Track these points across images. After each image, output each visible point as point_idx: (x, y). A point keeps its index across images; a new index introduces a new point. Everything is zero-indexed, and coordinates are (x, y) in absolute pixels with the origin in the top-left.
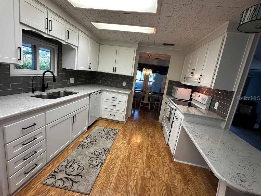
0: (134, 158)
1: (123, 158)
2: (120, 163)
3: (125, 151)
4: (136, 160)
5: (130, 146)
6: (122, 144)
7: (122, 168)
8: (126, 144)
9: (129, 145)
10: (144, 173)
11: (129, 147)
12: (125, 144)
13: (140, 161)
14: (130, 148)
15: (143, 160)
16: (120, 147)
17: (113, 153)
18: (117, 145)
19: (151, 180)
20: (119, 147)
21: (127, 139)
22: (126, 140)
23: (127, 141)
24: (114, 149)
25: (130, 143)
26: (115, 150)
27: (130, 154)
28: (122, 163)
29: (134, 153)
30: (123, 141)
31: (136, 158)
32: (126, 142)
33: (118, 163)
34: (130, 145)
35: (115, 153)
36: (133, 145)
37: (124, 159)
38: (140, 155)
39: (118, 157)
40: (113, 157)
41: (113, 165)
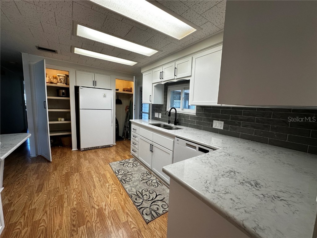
0: (82, 196)
1: (96, 188)
2: (96, 183)
3: (98, 197)
4: (79, 195)
5: (95, 208)
6: (109, 202)
7: (91, 182)
8: (104, 207)
9: (97, 208)
10: (67, 189)
11: (97, 205)
12: (105, 205)
13: (73, 196)
14: (94, 205)
15: (70, 199)
16: (108, 198)
17: (110, 187)
18: (115, 197)
19: (59, 188)
20: (110, 196)
21: (109, 218)
22: (109, 213)
23: (106, 213)
24: (114, 191)
25: (98, 212)
26: (112, 191)
27: (90, 196)
28: (94, 185)
29: (84, 201)
30: (112, 209)
31: (79, 197)
32: (105, 209)
33: (97, 183)
34: (96, 210)
35: (109, 188)
36: (91, 212)
37: (94, 188)
38: (75, 203)
39: (101, 187)
40: (107, 184)
41: (102, 180)
